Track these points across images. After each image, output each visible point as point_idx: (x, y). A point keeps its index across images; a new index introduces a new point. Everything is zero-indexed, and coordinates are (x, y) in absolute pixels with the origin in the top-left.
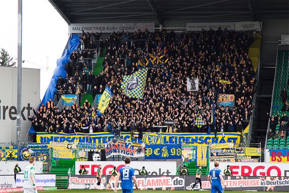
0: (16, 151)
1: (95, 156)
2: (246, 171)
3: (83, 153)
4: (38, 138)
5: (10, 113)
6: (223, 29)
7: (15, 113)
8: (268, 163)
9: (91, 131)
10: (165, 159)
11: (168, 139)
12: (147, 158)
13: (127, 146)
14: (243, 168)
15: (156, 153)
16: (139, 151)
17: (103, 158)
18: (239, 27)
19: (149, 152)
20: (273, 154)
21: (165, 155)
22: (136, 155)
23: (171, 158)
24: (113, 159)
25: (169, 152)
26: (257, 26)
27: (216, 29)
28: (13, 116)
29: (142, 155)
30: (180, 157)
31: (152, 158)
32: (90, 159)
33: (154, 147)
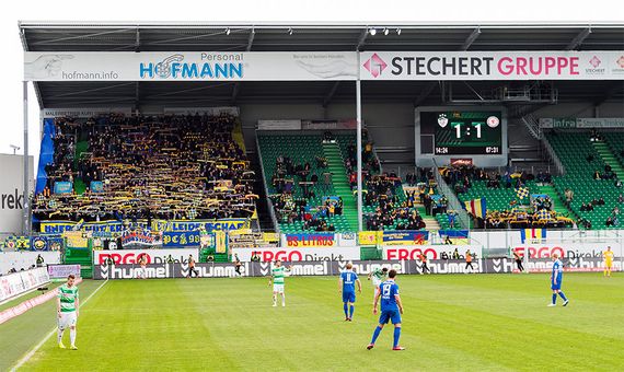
0: (28, 241)
1: (112, 245)
2: (268, 256)
3: (98, 242)
4: (43, 227)
5: (9, 202)
6: (201, 114)
7: (12, 202)
8: (286, 248)
9: (98, 219)
10: (182, 246)
11: (177, 226)
12: (165, 246)
13: (145, 234)
14: (265, 253)
15: (174, 241)
16: (157, 238)
17: (120, 247)
18: (216, 111)
19: (167, 240)
20: (290, 238)
21: (184, 241)
22: (154, 243)
23: (189, 245)
24: (129, 247)
25: (188, 239)
26: (234, 111)
27: (194, 114)
28: (11, 204)
29: (160, 242)
30: (199, 244)
31: (171, 245)
32: (106, 248)
33: (171, 234)
